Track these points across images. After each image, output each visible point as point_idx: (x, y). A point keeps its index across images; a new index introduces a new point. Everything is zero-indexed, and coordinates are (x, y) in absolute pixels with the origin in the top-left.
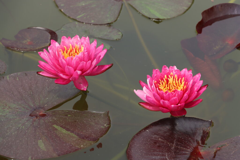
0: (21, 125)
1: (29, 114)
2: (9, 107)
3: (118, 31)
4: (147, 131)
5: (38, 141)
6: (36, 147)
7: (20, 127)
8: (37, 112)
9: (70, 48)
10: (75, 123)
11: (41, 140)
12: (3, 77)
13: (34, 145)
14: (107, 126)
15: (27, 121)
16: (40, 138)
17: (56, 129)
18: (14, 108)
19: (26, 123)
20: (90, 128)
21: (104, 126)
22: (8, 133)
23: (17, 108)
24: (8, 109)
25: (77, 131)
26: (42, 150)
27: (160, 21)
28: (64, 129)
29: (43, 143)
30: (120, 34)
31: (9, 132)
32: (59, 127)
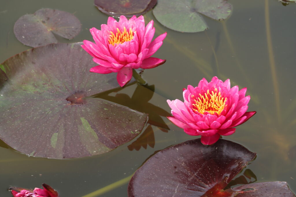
0: (49, 109)
1: (66, 97)
2: (51, 84)
3: (229, 8)
4: (177, 149)
5: (53, 134)
6: (48, 141)
7: (47, 111)
8: (76, 97)
9: (124, 32)
10: (106, 120)
11: (57, 134)
12: (68, 45)
13: (47, 137)
14: (137, 133)
15: (59, 105)
16: (58, 131)
17: (81, 124)
18: (56, 86)
19: (56, 108)
20: (117, 131)
21: (134, 132)
22: (30, 116)
23: (58, 87)
24: (49, 86)
25: (101, 131)
26: (51, 146)
27: (287, 3)
28: (90, 124)
29: (57, 138)
30: (228, 13)
31: (32, 116)
32: (87, 121)
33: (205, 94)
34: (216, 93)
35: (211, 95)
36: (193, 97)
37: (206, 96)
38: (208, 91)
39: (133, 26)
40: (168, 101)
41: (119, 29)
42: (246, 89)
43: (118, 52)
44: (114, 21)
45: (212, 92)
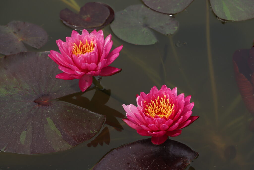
0: (19, 109)
1: (34, 99)
2: (21, 87)
3: (176, 25)
4: (130, 147)
5: (22, 132)
6: (17, 138)
7: (17, 112)
8: (43, 99)
9: (85, 43)
10: (69, 120)
11: (26, 132)
12: (36, 53)
13: (17, 135)
14: (96, 132)
15: (28, 106)
16: (26, 129)
17: (47, 123)
18: (25, 89)
19: (25, 109)
20: (78, 130)
21: (93, 131)
22: (2, 116)
23: (28, 90)
24: (19, 89)
25: (64, 130)
26: (20, 142)
27: (226, 22)
28: (55, 124)
29: (25, 136)
30: (175, 29)
31: (4, 115)
32: (52, 121)
33: (156, 100)
34: (165, 100)
35: (160, 101)
36: (145, 102)
37: (157, 102)
38: (158, 97)
39: (94, 39)
40: (124, 105)
41: (82, 41)
42: (191, 96)
43: (81, 61)
44: (77, 34)
45: (162, 98)
